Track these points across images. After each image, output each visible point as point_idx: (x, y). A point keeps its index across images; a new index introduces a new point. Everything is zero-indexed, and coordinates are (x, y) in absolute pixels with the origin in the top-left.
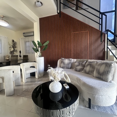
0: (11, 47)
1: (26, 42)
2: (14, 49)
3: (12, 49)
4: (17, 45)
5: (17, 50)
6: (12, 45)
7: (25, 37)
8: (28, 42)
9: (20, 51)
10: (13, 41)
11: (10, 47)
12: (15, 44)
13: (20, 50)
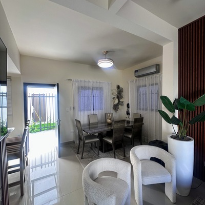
0: (116, 97)
1: (140, 87)
2: (119, 100)
3: (117, 101)
4: (124, 94)
5: (123, 102)
6: (117, 93)
7: (137, 78)
8: (143, 86)
9: (128, 105)
10: (118, 87)
11: (114, 98)
12: (120, 91)
13: (129, 101)
